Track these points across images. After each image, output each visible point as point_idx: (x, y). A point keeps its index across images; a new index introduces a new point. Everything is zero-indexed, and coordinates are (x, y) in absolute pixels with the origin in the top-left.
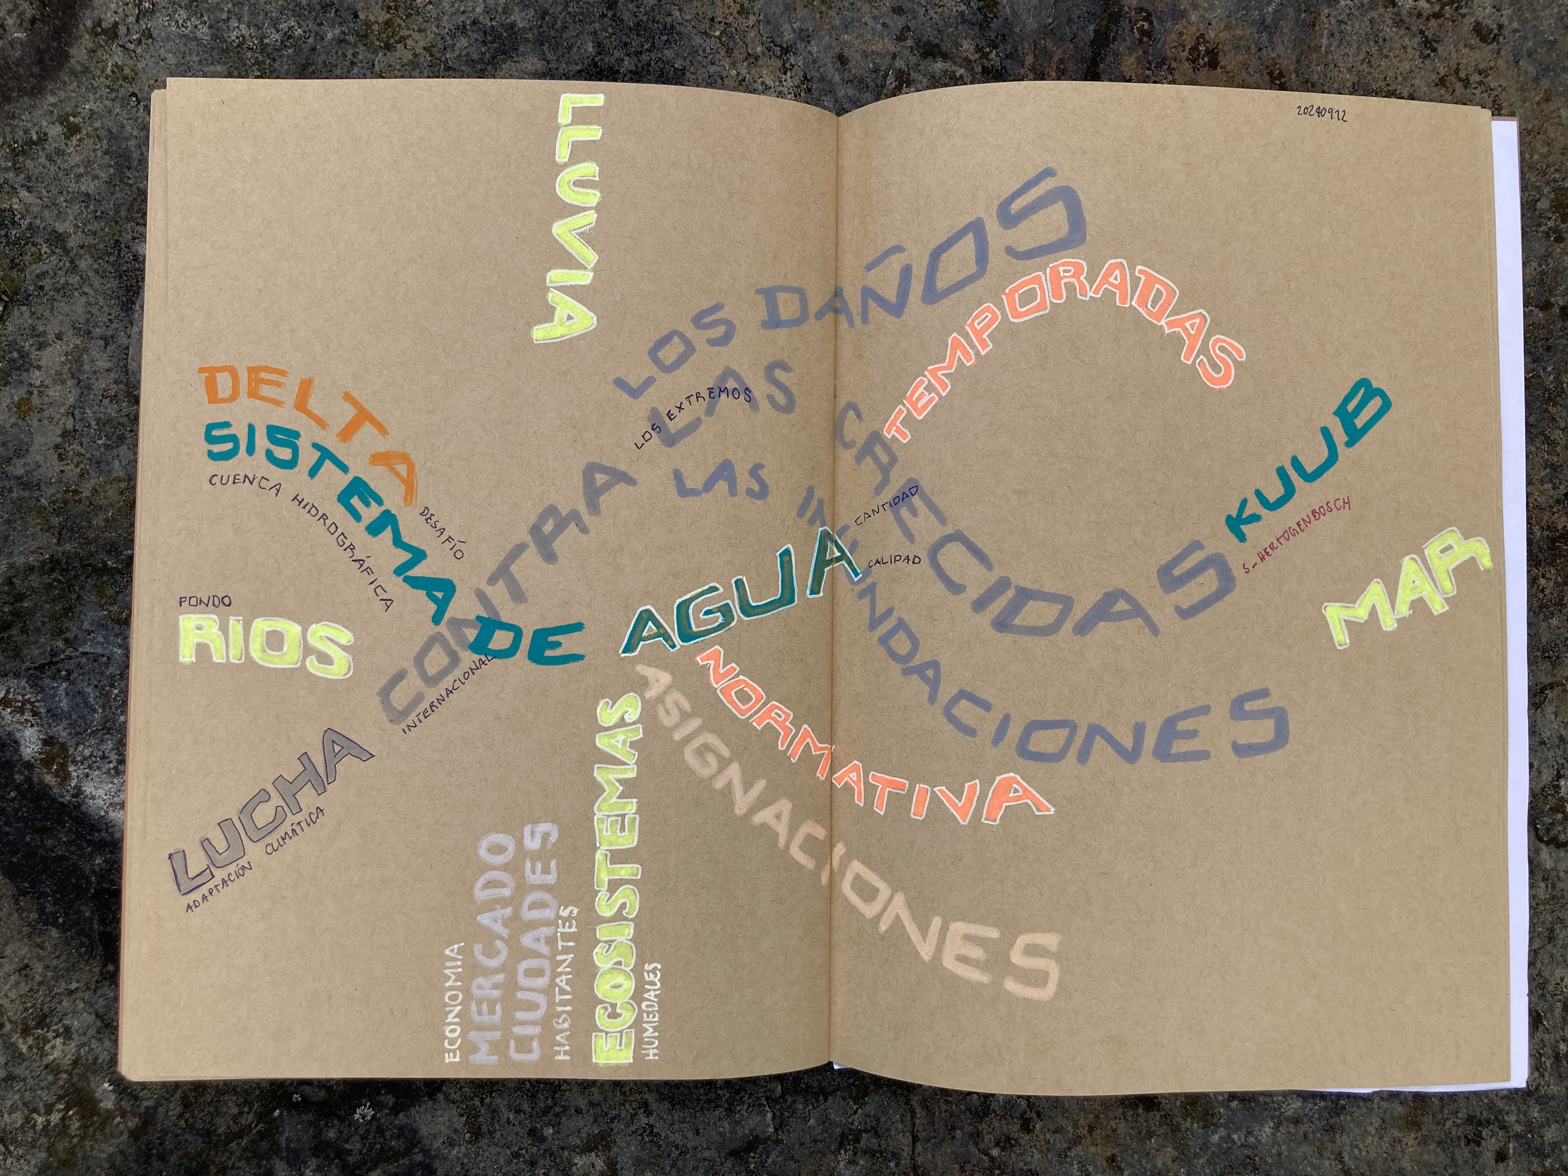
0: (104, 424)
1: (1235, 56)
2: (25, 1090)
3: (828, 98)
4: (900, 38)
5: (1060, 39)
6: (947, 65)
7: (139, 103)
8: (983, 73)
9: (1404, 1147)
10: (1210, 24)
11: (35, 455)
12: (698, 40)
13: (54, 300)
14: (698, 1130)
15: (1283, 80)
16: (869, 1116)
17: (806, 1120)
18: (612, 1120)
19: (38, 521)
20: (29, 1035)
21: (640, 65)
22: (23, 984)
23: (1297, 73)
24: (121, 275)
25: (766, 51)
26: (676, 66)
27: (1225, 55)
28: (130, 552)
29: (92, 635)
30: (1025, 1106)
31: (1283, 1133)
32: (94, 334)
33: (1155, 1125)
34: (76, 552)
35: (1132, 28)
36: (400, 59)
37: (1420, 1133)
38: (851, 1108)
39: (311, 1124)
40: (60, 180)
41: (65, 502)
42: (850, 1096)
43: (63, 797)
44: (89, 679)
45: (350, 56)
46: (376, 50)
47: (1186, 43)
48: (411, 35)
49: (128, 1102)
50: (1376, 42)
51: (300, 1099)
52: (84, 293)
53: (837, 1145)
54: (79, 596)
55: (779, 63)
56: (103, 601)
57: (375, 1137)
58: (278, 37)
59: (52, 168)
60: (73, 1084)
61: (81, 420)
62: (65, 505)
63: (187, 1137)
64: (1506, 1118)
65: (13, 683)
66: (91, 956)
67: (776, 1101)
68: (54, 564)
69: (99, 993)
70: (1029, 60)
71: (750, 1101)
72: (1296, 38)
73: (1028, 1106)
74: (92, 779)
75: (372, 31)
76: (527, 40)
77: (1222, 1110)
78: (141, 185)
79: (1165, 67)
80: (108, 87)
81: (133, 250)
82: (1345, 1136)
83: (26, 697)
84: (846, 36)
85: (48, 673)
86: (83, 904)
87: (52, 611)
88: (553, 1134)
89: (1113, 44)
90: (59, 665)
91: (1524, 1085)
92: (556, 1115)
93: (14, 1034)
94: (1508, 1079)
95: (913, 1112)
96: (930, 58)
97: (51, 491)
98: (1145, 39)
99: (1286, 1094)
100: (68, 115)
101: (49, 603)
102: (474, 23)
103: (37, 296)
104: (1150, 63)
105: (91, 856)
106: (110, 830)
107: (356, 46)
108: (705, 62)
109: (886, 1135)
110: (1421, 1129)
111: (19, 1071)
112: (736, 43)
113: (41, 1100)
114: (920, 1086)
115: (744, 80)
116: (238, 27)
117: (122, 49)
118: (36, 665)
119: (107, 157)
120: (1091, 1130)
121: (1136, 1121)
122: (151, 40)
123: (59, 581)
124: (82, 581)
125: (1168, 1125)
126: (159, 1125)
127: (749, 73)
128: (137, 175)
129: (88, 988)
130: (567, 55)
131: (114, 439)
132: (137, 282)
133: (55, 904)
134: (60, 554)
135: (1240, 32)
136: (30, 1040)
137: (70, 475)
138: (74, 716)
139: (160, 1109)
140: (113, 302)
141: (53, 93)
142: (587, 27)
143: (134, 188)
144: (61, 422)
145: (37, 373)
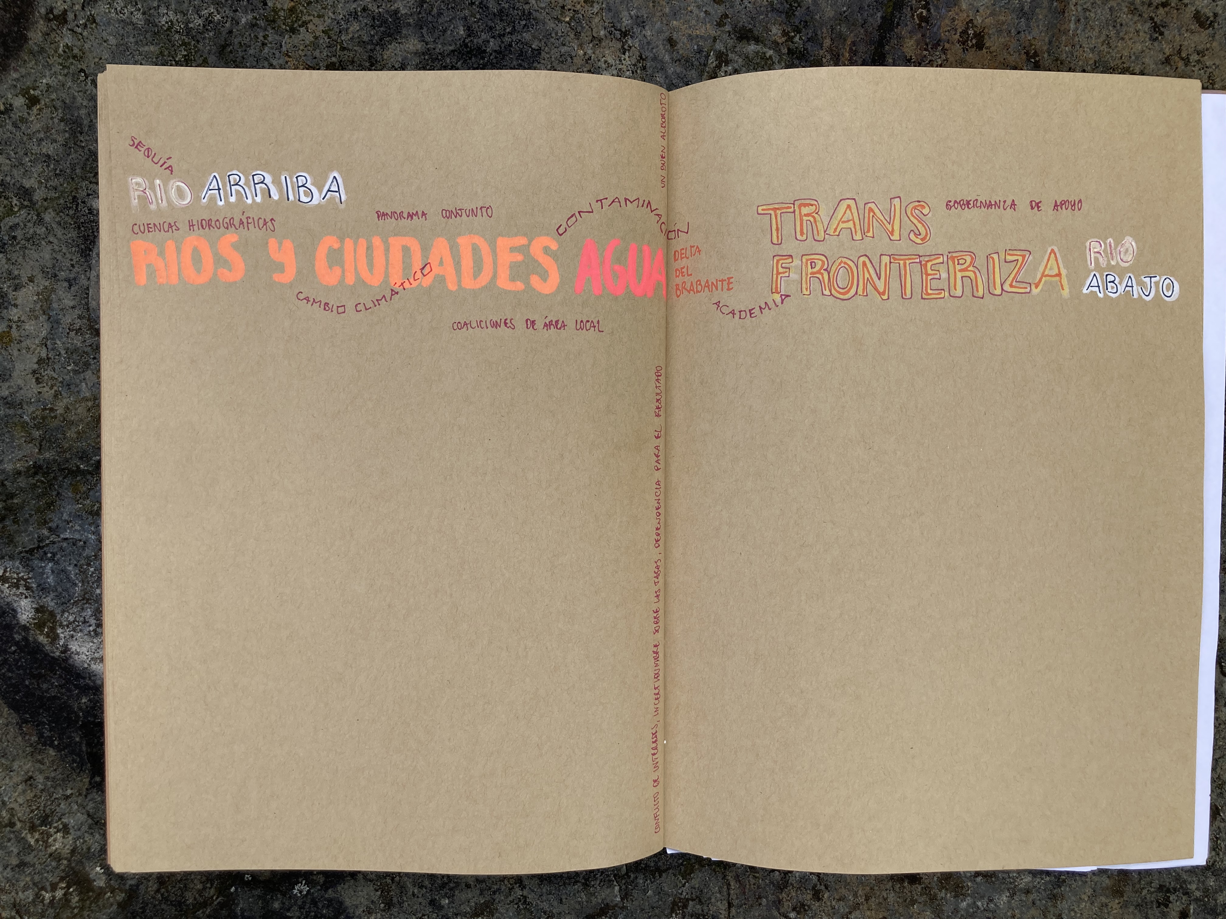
0: (72, 353)
1: (998, 39)
2: (35, 874)
3: (660, 75)
4: (720, 24)
5: (853, 25)
6: (759, 48)
7: (87, 78)
8: (788, 54)
9: (1110, 910)
10: (978, 11)
11: (17, 379)
12: (551, 25)
13: (26, 248)
14: (561, 900)
15: (1037, 59)
16: (695, 888)
17: (645, 891)
18: (494, 893)
19: (23, 434)
20: (35, 831)
21: (503, 45)
22: (29, 791)
23: (1049, 52)
24: (79, 226)
25: (608, 34)
26: (533, 46)
27: (990, 38)
28: (98, 458)
29: (71, 524)
30: (816, 880)
31: (1016, 901)
32: (60, 277)
33: (917, 895)
34: (54, 459)
35: (913, 15)
36: (303, 40)
37: (1122, 899)
38: (680, 882)
39: (259, 897)
40: (25, 144)
41: (44, 418)
42: (680, 873)
43: (54, 653)
44: (70, 560)
45: (262, 38)
46: (283, 33)
47: (957, 27)
48: (311, 20)
49: (116, 881)
50: (1114, 26)
51: (250, 878)
52: (49, 242)
53: (669, 911)
54: (58, 493)
55: (619, 45)
56: (78, 497)
57: (310, 907)
58: (200, 21)
59: (18, 134)
60: (73, 868)
61: (53, 349)
62: (44, 421)
63: (163, 906)
64: (1188, 886)
65: (9, 564)
66: (81, 770)
67: (622, 877)
68: (37, 469)
69: (89, 797)
70: (827, 42)
71: (602, 877)
72: (1049, 23)
73: (819, 880)
74: (76, 639)
75: (279, 17)
76: (409, 24)
77: (969, 884)
78: (92, 147)
79: (940, 48)
80: (61, 64)
81: (89, 205)
82: (1064, 902)
83: (20, 575)
84: (675, 22)
85: (36, 555)
86: (73, 732)
87: (37, 506)
88: (449, 904)
89: (897, 28)
90: (45, 549)
91: (1205, 863)
92: (451, 889)
93: (23, 831)
94: (1191, 856)
95: (729, 885)
96: (745, 41)
97: (32, 409)
98: (923, 24)
99: (1019, 872)
100: (29, 88)
101: (35, 500)
102: (364, 9)
103: (12, 245)
104: (927, 45)
105: (78, 697)
106: (92, 678)
107: (265, 30)
108: (557, 43)
109: (707, 902)
110: (1123, 896)
111: (29, 859)
112: (583, 28)
113: (48, 880)
114: (734, 865)
115: (590, 59)
116: (167, 14)
117: (71, 32)
118: (27, 549)
119: (62, 124)
120: (867, 900)
121: (903, 892)
122: (94, 24)
123: (42, 482)
124: (61, 481)
125: (926, 894)
126: (141, 898)
127: (594, 53)
128: (88, 138)
129: (80, 794)
130: (442, 38)
131: (81, 365)
132: (93, 232)
133: (50, 731)
134: (41, 461)
135: (1003, 18)
136: (37, 835)
137: (46, 396)
138: (60, 590)
139: (141, 887)
140: (74, 249)
141: (16, 70)
142: (458, 13)
143: (86, 150)
144: (36, 352)
145: (15, 310)
